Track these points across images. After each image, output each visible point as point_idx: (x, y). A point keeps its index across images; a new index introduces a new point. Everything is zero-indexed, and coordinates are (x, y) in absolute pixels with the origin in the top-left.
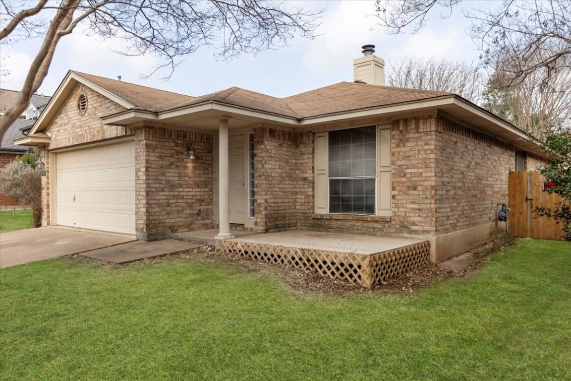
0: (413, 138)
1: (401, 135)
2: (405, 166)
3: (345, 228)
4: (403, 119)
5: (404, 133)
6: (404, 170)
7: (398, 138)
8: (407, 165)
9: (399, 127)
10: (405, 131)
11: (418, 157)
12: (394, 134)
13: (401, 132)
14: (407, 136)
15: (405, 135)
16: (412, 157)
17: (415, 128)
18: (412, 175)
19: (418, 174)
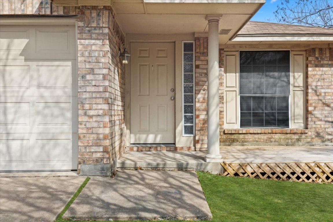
0: (327, 64)
1: (317, 61)
2: (321, 87)
3: (262, 140)
4: (319, 48)
5: (319, 59)
6: (320, 90)
7: (314, 63)
8: (322, 86)
9: (315, 54)
10: (320, 58)
11: (331, 80)
12: (311, 59)
13: (317, 58)
14: (322, 62)
15: (320, 61)
16: (326, 80)
17: (329, 56)
18: (327, 94)
19: (331, 94)
